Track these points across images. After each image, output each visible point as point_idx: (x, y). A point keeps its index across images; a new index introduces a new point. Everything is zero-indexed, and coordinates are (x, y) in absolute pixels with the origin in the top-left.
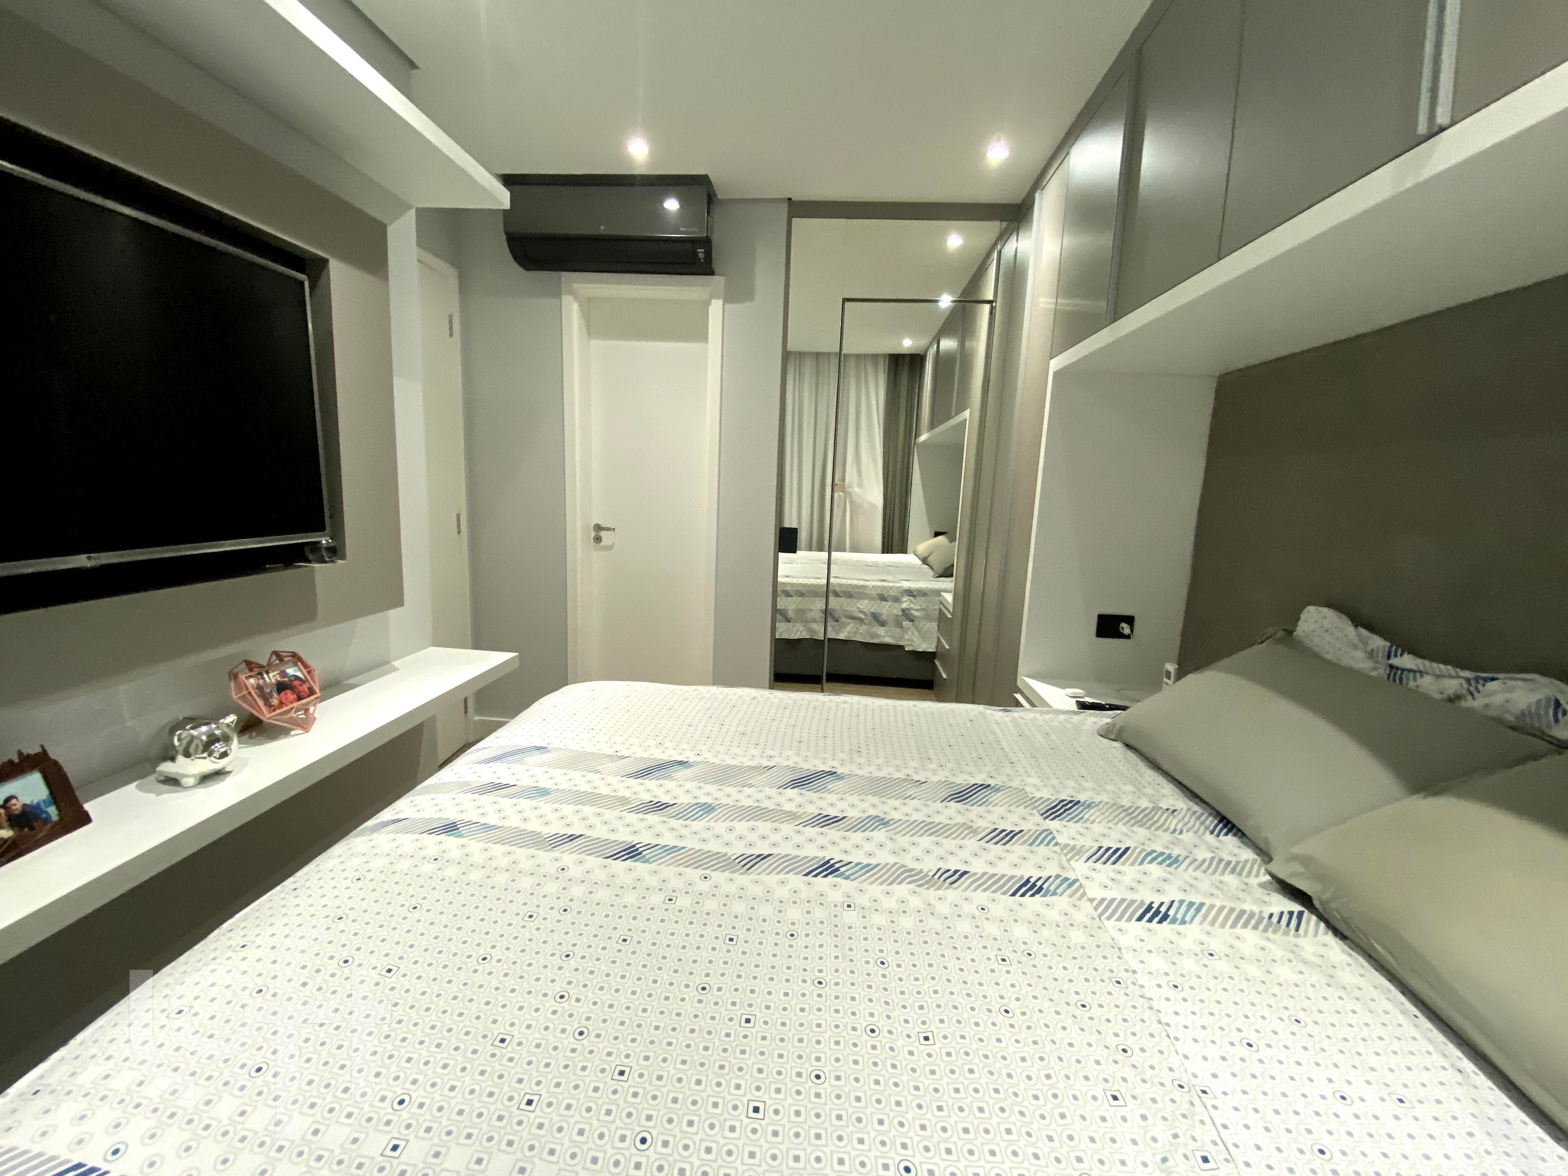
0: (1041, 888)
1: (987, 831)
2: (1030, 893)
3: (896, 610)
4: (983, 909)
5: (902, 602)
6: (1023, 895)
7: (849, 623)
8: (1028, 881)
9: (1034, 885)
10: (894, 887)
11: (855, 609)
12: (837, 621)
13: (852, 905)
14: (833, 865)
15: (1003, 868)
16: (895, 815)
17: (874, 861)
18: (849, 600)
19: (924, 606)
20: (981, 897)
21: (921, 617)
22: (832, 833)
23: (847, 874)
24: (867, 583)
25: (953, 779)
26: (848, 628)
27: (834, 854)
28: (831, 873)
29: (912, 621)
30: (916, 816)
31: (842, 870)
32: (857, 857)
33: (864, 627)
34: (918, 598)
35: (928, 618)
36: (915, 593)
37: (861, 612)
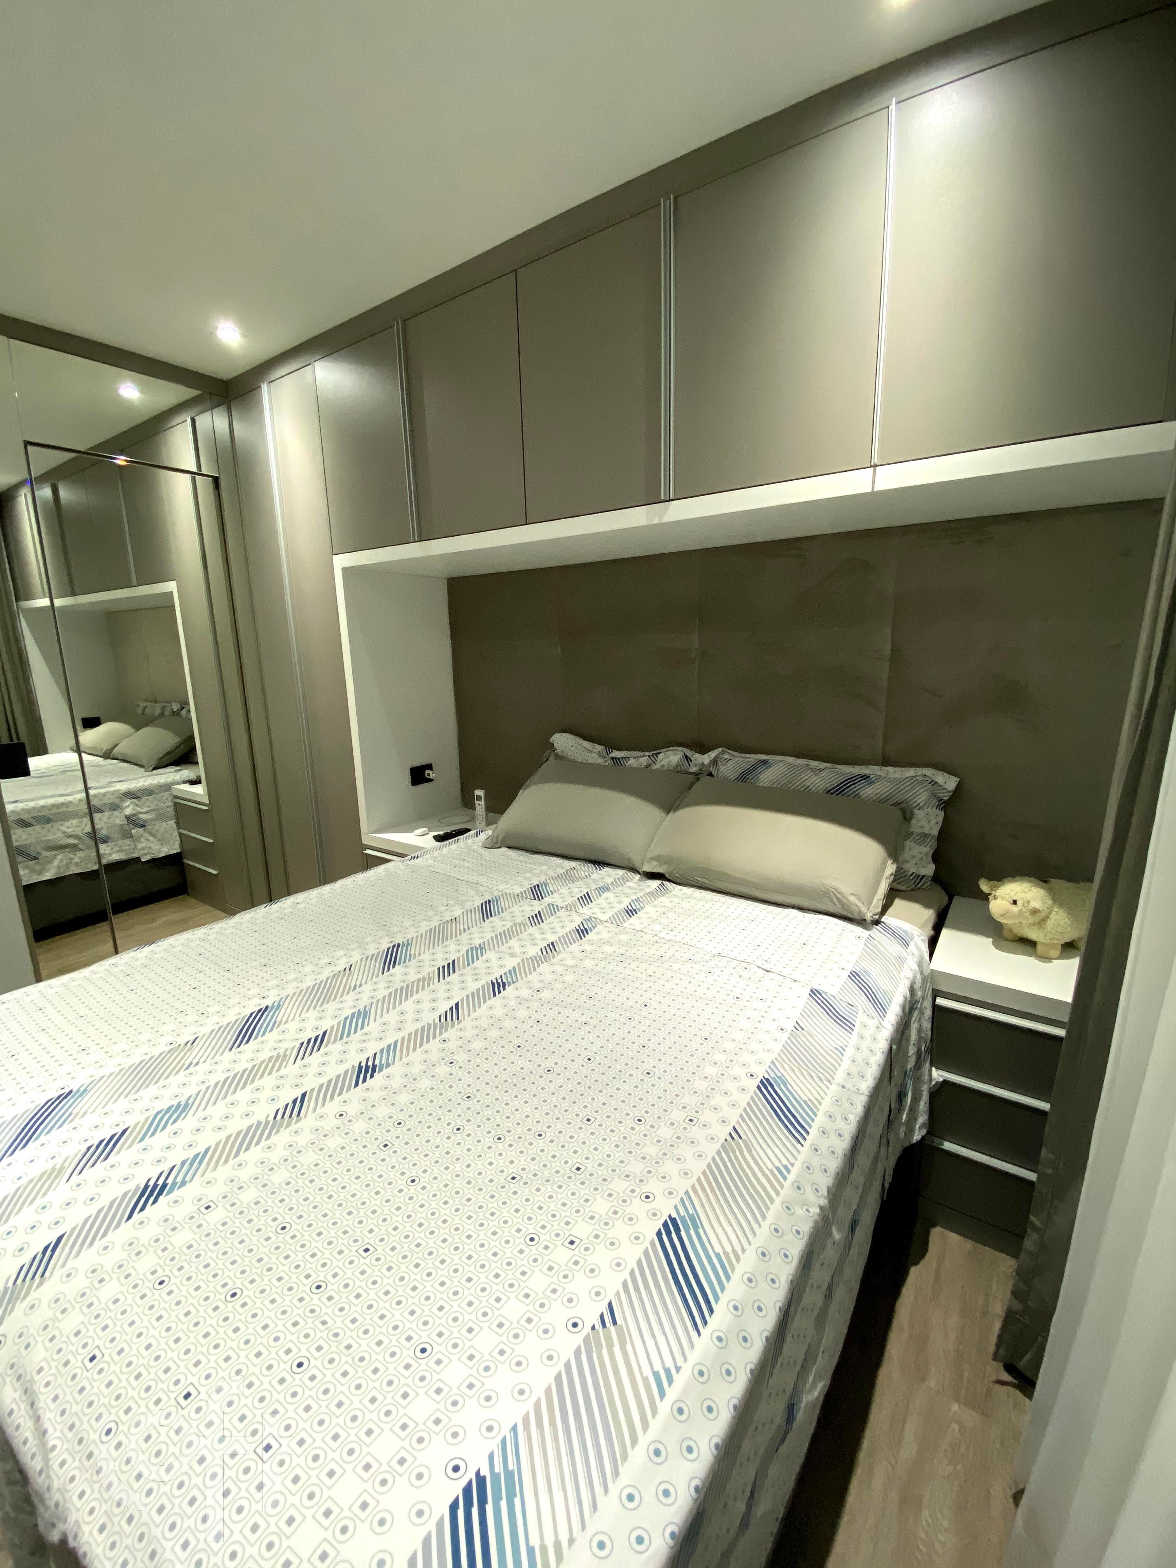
0: (374, 1066)
1: (296, 1050)
2: (369, 1075)
3: (118, 819)
4: (341, 1115)
5: (122, 808)
6: (364, 1081)
7: (55, 857)
8: (360, 1067)
9: (367, 1067)
10: (242, 1156)
11: (59, 835)
12: (35, 858)
13: (211, 1204)
14: (156, 1185)
15: (334, 1071)
16: (191, 1090)
17: (201, 1149)
18: (48, 826)
19: (153, 806)
20: (333, 1107)
21: (152, 820)
22: (123, 1156)
23: (179, 1180)
24: (70, 798)
25: (225, 1021)
26: (56, 863)
27: (147, 1173)
28: (160, 1193)
29: (143, 826)
30: (212, 1080)
31: (170, 1181)
32: (175, 1158)
33: (81, 854)
34: (144, 799)
35: (161, 817)
36: (138, 795)
37: (70, 836)
